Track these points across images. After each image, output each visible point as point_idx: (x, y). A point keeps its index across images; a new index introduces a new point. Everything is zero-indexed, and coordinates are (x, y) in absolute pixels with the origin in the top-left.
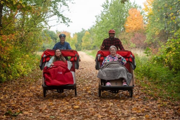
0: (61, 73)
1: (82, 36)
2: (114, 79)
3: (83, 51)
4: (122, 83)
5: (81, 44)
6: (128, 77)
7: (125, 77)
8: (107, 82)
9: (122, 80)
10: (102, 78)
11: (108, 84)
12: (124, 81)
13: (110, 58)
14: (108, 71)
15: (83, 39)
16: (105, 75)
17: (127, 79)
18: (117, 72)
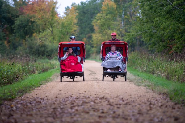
0: (74, 64)
1: (93, 15)
2: (112, 67)
3: (95, 59)
4: (118, 70)
5: (90, 38)
6: (122, 66)
7: (120, 66)
8: (108, 69)
9: (118, 68)
10: (104, 67)
11: (109, 71)
12: (119, 69)
13: (110, 54)
14: (109, 62)
15: (96, 23)
16: (106, 65)
17: (122, 67)
18: (115, 62)
